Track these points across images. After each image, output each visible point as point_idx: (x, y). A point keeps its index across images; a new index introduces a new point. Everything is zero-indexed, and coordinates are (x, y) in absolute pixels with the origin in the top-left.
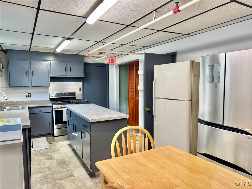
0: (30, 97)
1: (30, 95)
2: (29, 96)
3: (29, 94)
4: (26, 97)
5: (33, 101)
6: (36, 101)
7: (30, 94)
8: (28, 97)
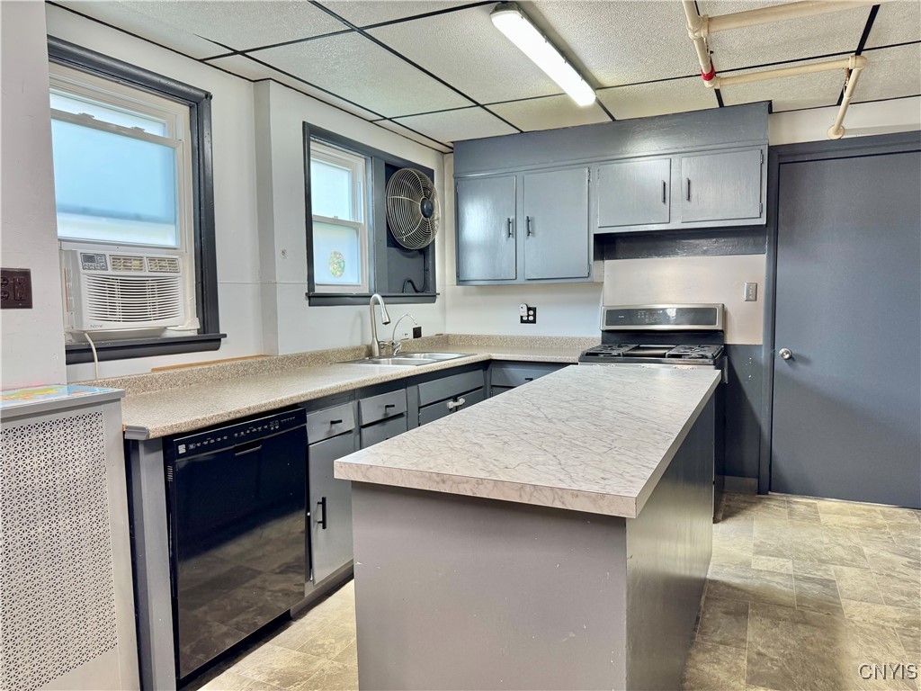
0: (534, 321)
1: (534, 315)
2: (531, 318)
3: (529, 309)
4: (522, 321)
5: (540, 339)
6: (550, 338)
7: (534, 310)
8: (528, 322)
